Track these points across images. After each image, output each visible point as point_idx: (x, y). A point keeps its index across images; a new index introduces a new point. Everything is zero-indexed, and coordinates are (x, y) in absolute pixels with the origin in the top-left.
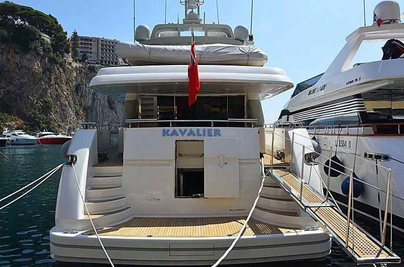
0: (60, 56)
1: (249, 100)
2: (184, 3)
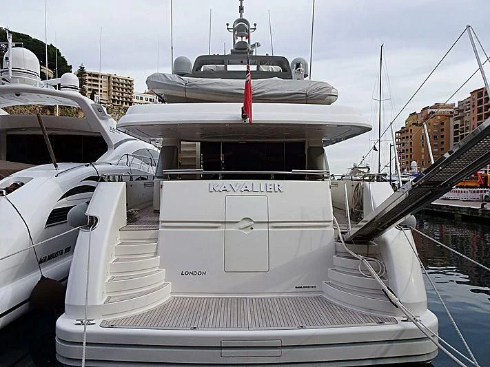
1: (310, 148)
2: (232, 30)
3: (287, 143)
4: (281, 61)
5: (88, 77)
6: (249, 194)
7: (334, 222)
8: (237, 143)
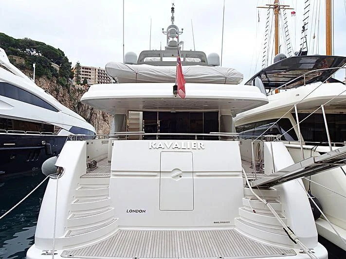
0: (66, 80)
1: (222, 116)
2: (166, 33)
3: (205, 113)
4: (201, 55)
5: (82, 70)
6: (179, 150)
7: (243, 172)
8: (170, 112)
